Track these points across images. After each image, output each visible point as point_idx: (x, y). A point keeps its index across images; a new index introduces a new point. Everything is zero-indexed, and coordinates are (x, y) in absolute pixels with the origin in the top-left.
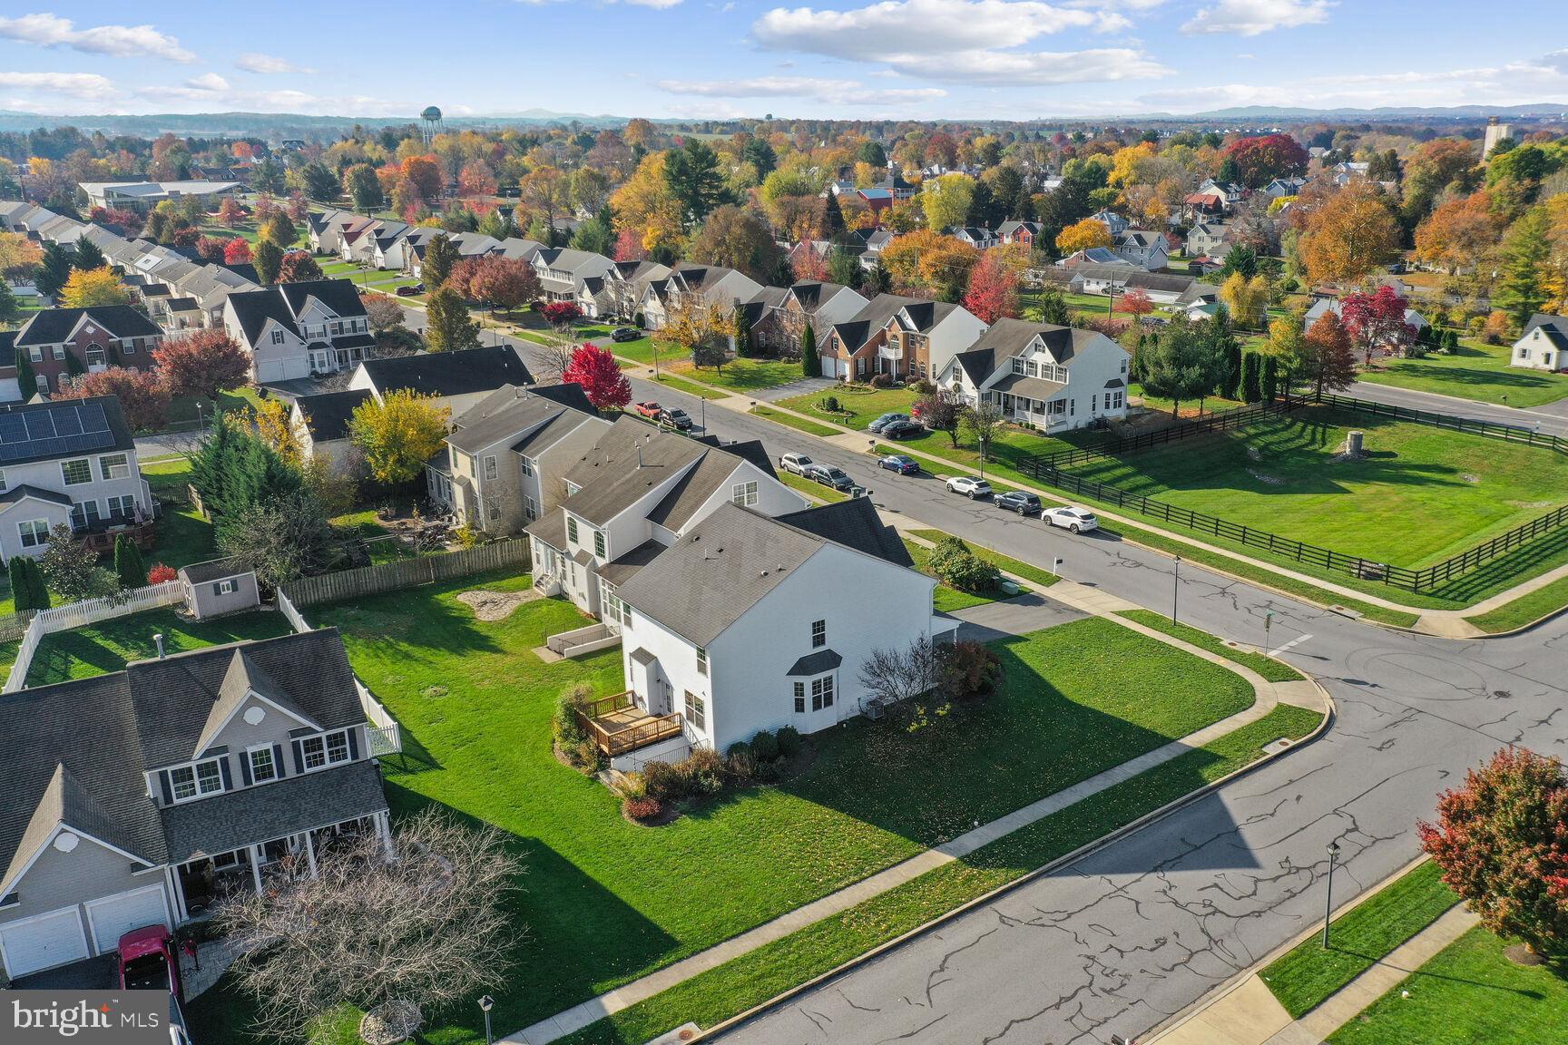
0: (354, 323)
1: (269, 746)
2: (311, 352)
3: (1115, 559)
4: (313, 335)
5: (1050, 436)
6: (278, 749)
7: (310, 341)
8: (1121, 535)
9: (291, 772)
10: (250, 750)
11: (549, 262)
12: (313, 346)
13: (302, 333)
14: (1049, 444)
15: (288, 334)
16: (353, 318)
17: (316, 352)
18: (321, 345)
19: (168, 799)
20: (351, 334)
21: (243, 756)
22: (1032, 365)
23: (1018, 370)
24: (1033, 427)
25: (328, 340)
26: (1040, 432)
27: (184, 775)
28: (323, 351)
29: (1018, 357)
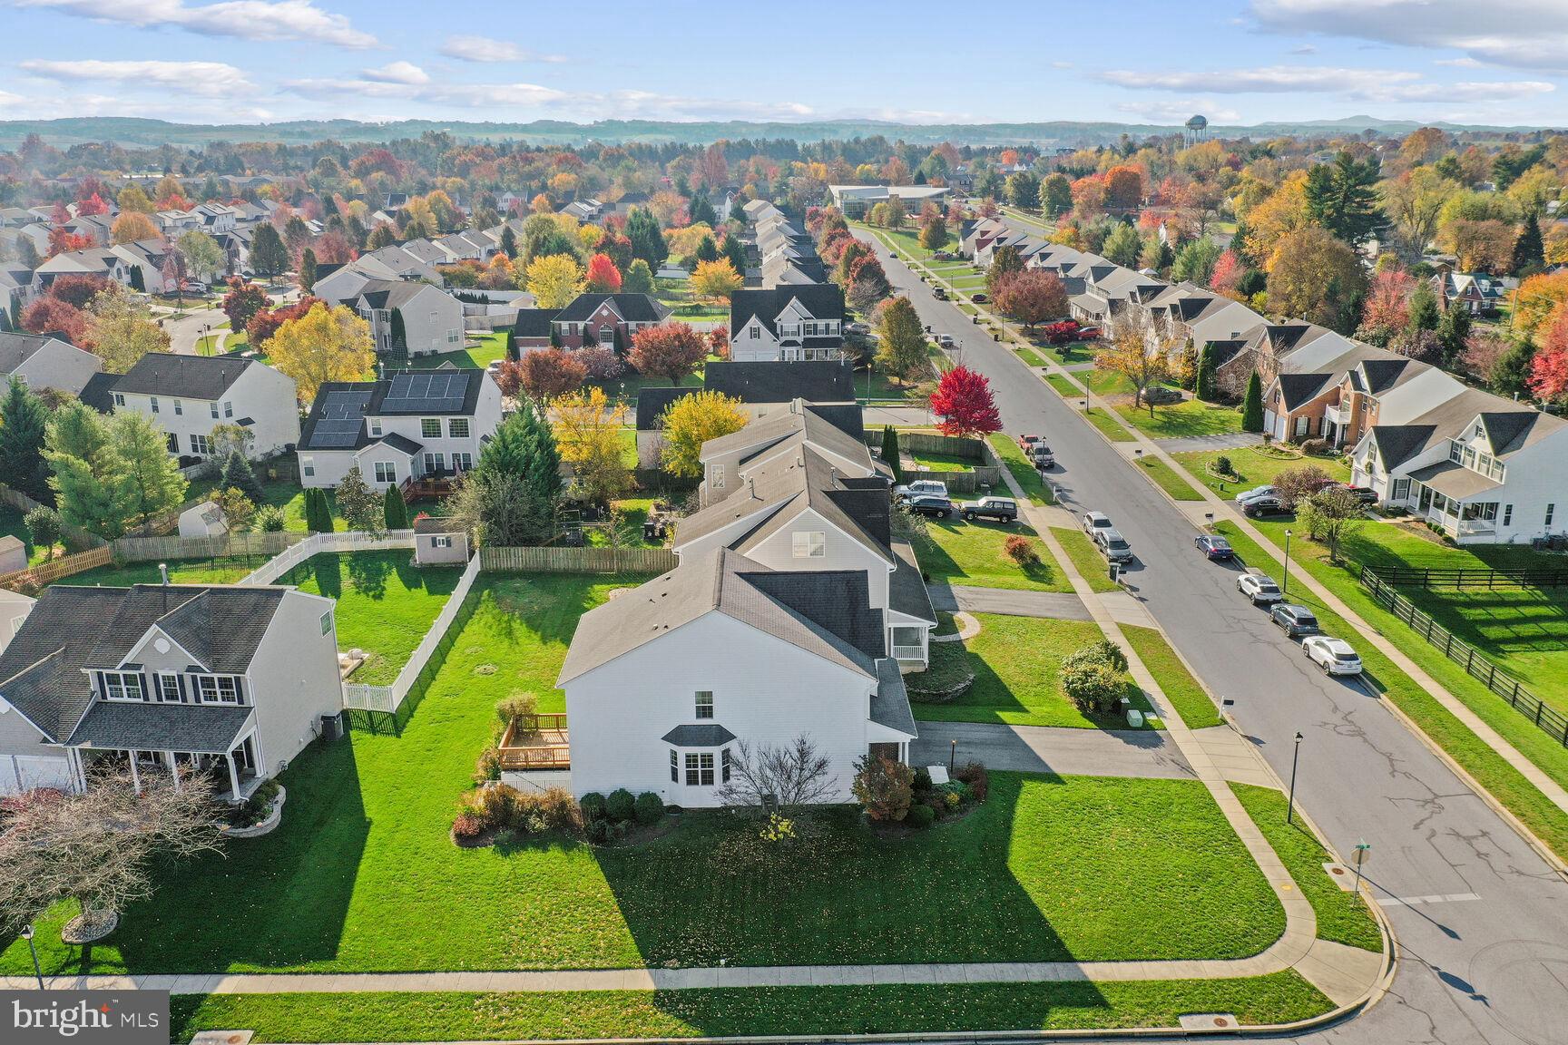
0: (827, 326)
1: (174, 673)
2: (783, 348)
3: (1336, 719)
4: (787, 334)
5: (1462, 547)
6: (181, 678)
7: (784, 339)
8: (1383, 690)
9: (191, 701)
10: (161, 673)
11: (1096, 281)
12: (786, 344)
13: (779, 331)
14: (1448, 557)
15: (764, 331)
16: (827, 321)
17: (787, 349)
18: (793, 343)
19: (104, 696)
20: (824, 336)
21: (156, 676)
22: (1471, 452)
23: (1455, 456)
24: (1441, 532)
25: (800, 339)
26: (1449, 540)
27: (113, 679)
28: (794, 349)
29: (1456, 441)
